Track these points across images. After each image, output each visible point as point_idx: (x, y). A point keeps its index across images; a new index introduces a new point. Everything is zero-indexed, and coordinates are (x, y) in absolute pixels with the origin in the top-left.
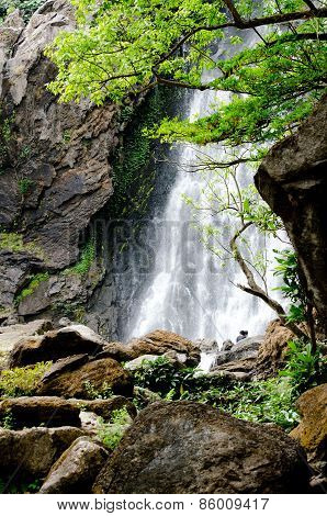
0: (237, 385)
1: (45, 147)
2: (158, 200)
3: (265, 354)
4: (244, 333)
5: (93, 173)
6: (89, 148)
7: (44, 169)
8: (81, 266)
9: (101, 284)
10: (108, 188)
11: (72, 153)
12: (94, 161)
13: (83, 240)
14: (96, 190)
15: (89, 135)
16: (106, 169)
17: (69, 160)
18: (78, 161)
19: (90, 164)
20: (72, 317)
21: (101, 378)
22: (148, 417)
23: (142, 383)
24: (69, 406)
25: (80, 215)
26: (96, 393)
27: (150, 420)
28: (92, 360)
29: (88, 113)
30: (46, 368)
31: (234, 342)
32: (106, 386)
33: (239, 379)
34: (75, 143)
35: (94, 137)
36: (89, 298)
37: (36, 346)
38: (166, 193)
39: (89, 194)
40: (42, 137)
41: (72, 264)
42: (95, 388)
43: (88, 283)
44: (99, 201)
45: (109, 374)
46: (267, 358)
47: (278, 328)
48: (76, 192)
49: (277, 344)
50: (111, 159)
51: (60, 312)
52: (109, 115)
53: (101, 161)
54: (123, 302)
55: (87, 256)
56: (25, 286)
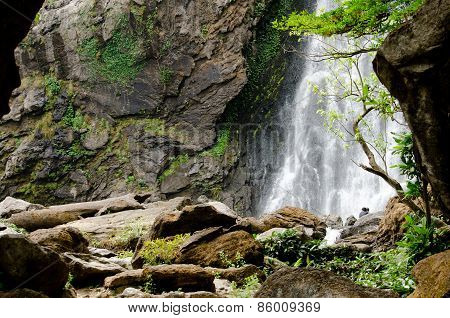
0: (358, 255)
1: (185, 41)
2: (288, 88)
3: (385, 228)
4: (365, 210)
5: (229, 63)
6: (225, 41)
7: (184, 61)
8: (218, 150)
9: (236, 165)
10: (243, 78)
11: (210, 46)
12: (229, 53)
13: (220, 122)
14: (231, 80)
15: (224, 29)
16: (240, 60)
17: (207, 52)
18: (215, 53)
19: (226, 55)
20: (210, 195)
21: (234, 248)
22: (275, 282)
23: (270, 253)
24: (204, 273)
25: (217, 102)
26: (229, 262)
27: (277, 285)
28: (226, 232)
29: (224, 9)
30: (185, 240)
31: (357, 217)
32: (239, 256)
33: (360, 250)
34: (212, 36)
35: (228, 32)
36: (225, 178)
37: (175, 219)
38: (295, 82)
39: (225, 83)
40: (182, 31)
41: (210, 147)
42: (229, 258)
43: (225, 163)
44: (234, 89)
45: (242, 245)
46: (387, 232)
47: (397, 205)
48: (213, 81)
49: (396, 219)
50: (245, 52)
51: (198, 190)
52: (243, 11)
53: (236, 53)
54: (256, 181)
55: (223, 139)
56: (167, 167)
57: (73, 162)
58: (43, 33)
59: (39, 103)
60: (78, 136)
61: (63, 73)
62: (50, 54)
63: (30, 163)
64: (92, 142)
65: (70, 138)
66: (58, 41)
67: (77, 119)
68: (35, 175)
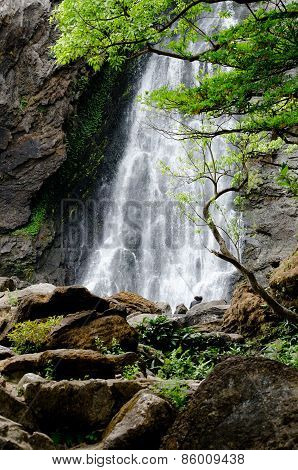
2: (108, 168)
4: (198, 299)
5: (48, 138)
6: (45, 114)
8: (33, 229)
9: (51, 245)
10: (62, 154)
11: (29, 118)
12: (49, 127)
13: (35, 201)
14: (50, 155)
15: (45, 102)
16: (60, 135)
17: (25, 124)
18: (34, 127)
19: (46, 130)
20: (22, 276)
25: (33, 179)
29: (46, 80)
34: (32, 108)
35: (50, 105)
36: (39, 258)
38: (116, 161)
39: (44, 158)
41: (24, 225)
43: (38, 244)
44: (53, 165)
48: (30, 156)
50: (66, 127)
51: (10, 271)
52: (66, 83)
53: (56, 128)
54: (71, 263)
55: (38, 218)
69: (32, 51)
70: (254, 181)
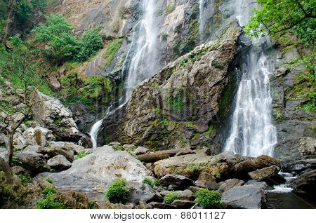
1: (199, 98)
2: (231, 113)
5: (213, 104)
6: (212, 98)
7: (199, 104)
8: (209, 132)
9: (215, 137)
10: (217, 109)
11: (207, 99)
13: (210, 124)
14: (214, 110)
15: (212, 94)
16: (217, 104)
17: (206, 101)
18: (209, 102)
19: (212, 102)
25: (209, 117)
29: (211, 88)
34: (208, 96)
36: (212, 141)
38: (233, 111)
39: (212, 111)
40: (198, 95)
41: (207, 131)
43: (211, 136)
48: (208, 110)
50: (218, 101)
52: (217, 89)
53: (215, 102)
54: (221, 142)
55: (211, 129)
56: (193, 136)
57: (163, 134)
58: (156, 95)
59: (154, 116)
60: (165, 127)
61: (161, 108)
62: (158, 102)
63: (150, 135)
64: (169, 129)
65: (163, 127)
66: (160, 98)
67: (165, 121)
68: (152, 138)
69: (207, 80)
70: (278, 115)
